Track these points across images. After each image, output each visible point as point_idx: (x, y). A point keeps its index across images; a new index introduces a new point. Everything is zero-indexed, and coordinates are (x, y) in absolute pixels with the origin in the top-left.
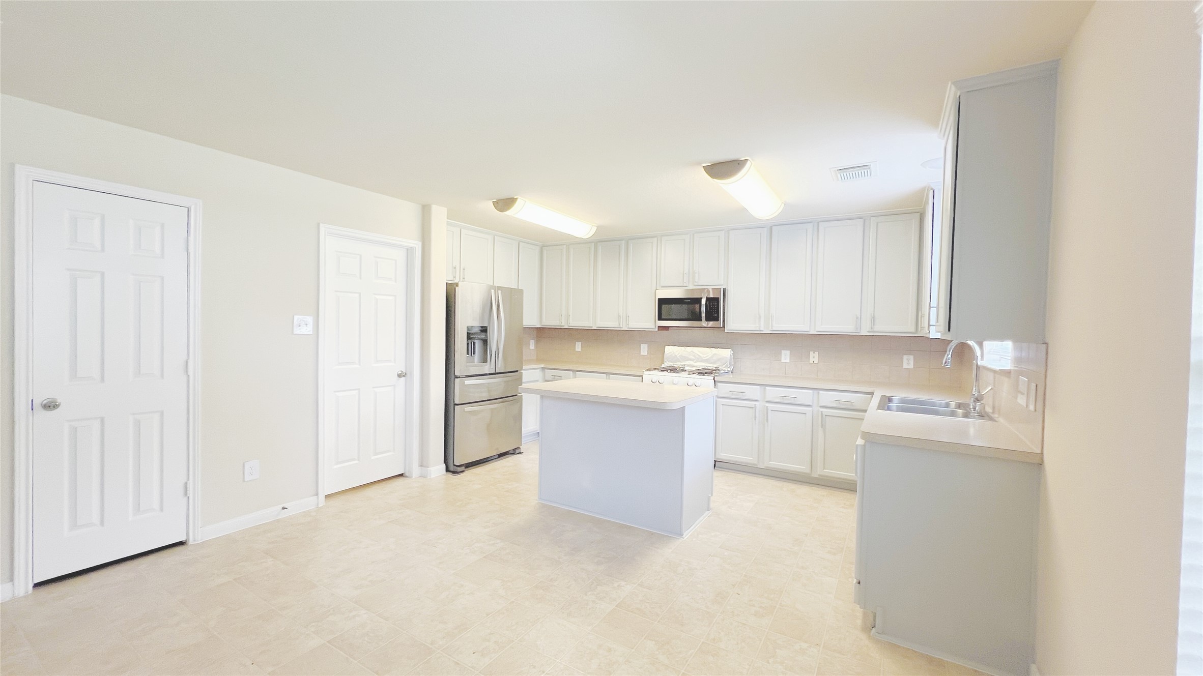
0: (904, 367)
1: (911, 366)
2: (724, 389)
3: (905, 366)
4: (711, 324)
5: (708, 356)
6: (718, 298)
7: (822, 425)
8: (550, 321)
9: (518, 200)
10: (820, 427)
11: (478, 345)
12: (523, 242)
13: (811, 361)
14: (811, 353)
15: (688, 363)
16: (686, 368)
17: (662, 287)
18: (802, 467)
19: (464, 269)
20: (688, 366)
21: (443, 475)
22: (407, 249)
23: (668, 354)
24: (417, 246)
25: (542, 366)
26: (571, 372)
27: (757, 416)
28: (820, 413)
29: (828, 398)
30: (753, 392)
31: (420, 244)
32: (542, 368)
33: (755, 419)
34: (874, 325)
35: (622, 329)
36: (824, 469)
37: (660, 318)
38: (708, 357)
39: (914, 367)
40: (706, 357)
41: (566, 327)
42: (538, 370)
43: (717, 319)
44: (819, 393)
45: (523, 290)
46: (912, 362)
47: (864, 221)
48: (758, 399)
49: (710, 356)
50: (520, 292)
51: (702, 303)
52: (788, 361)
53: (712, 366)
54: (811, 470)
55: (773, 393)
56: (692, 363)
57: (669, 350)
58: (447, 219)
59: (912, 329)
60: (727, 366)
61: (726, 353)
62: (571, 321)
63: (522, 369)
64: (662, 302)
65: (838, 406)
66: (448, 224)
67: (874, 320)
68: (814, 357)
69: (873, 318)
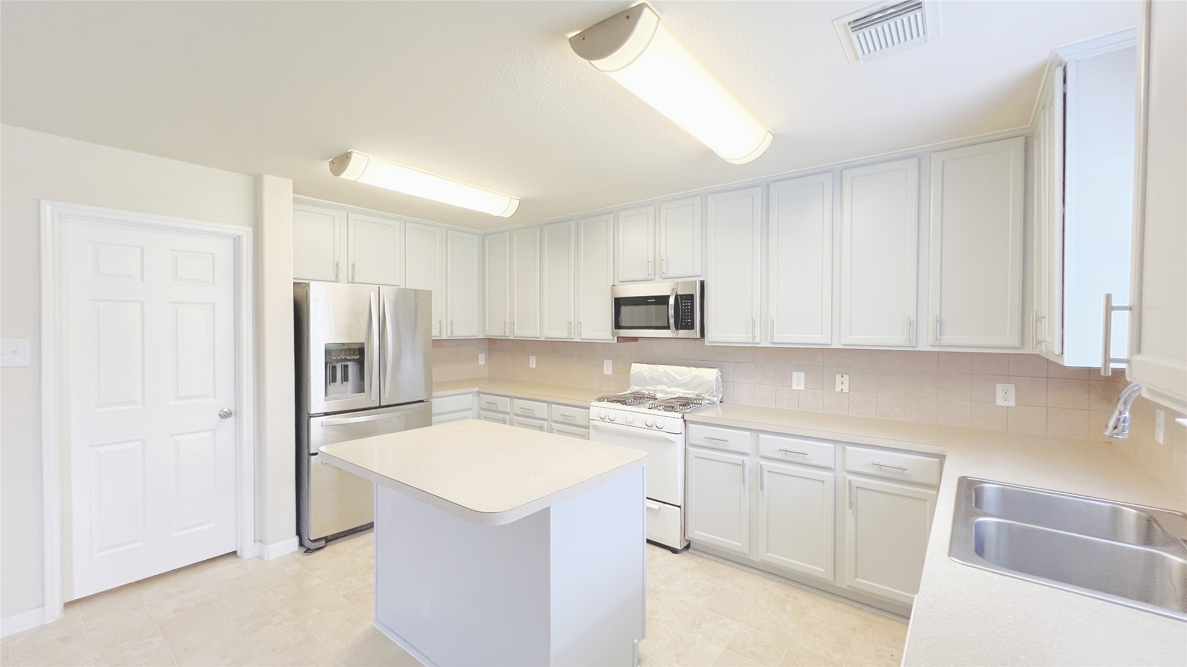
0: (998, 403)
1: (1012, 403)
2: (698, 433)
3: (1000, 402)
4: (682, 333)
5: (687, 378)
6: (693, 295)
7: (851, 503)
8: (495, 332)
9: (354, 156)
10: (847, 507)
11: (352, 368)
12: (451, 229)
13: (838, 390)
14: (838, 376)
15: (660, 388)
16: (658, 395)
17: (621, 282)
18: (819, 570)
19: (353, 266)
20: (660, 391)
21: (296, 552)
22: (234, 238)
23: (634, 374)
24: (246, 233)
25: (477, 389)
26: (508, 399)
27: (747, 478)
28: (847, 483)
29: (860, 459)
30: (739, 440)
31: (250, 230)
32: (478, 392)
33: (744, 484)
34: (941, 334)
35: (574, 341)
36: (856, 576)
37: (618, 326)
38: (686, 380)
39: (1016, 404)
40: (683, 380)
41: (511, 338)
42: (471, 395)
43: (691, 327)
44: (844, 448)
45: (431, 291)
46: (1012, 394)
47: (920, 161)
48: (748, 451)
49: (689, 378)
50: (429, 293)
51: (670, 303)
52: (802, 387)
53: (690, 394)
54: (835, 578)
55: (770, 444)
56: (665, 387)
57: (636, 368)
58: (294, 192)
59: (1016, 342)
60: (712, 393)
61: (711, 374)
62: (516, 331)
63: (432, 397)
64: (619, 303)
65: (879, 473)
66: (295, 201)
67: (941, 326)
68: (842, 383)
69: (940, 322)
